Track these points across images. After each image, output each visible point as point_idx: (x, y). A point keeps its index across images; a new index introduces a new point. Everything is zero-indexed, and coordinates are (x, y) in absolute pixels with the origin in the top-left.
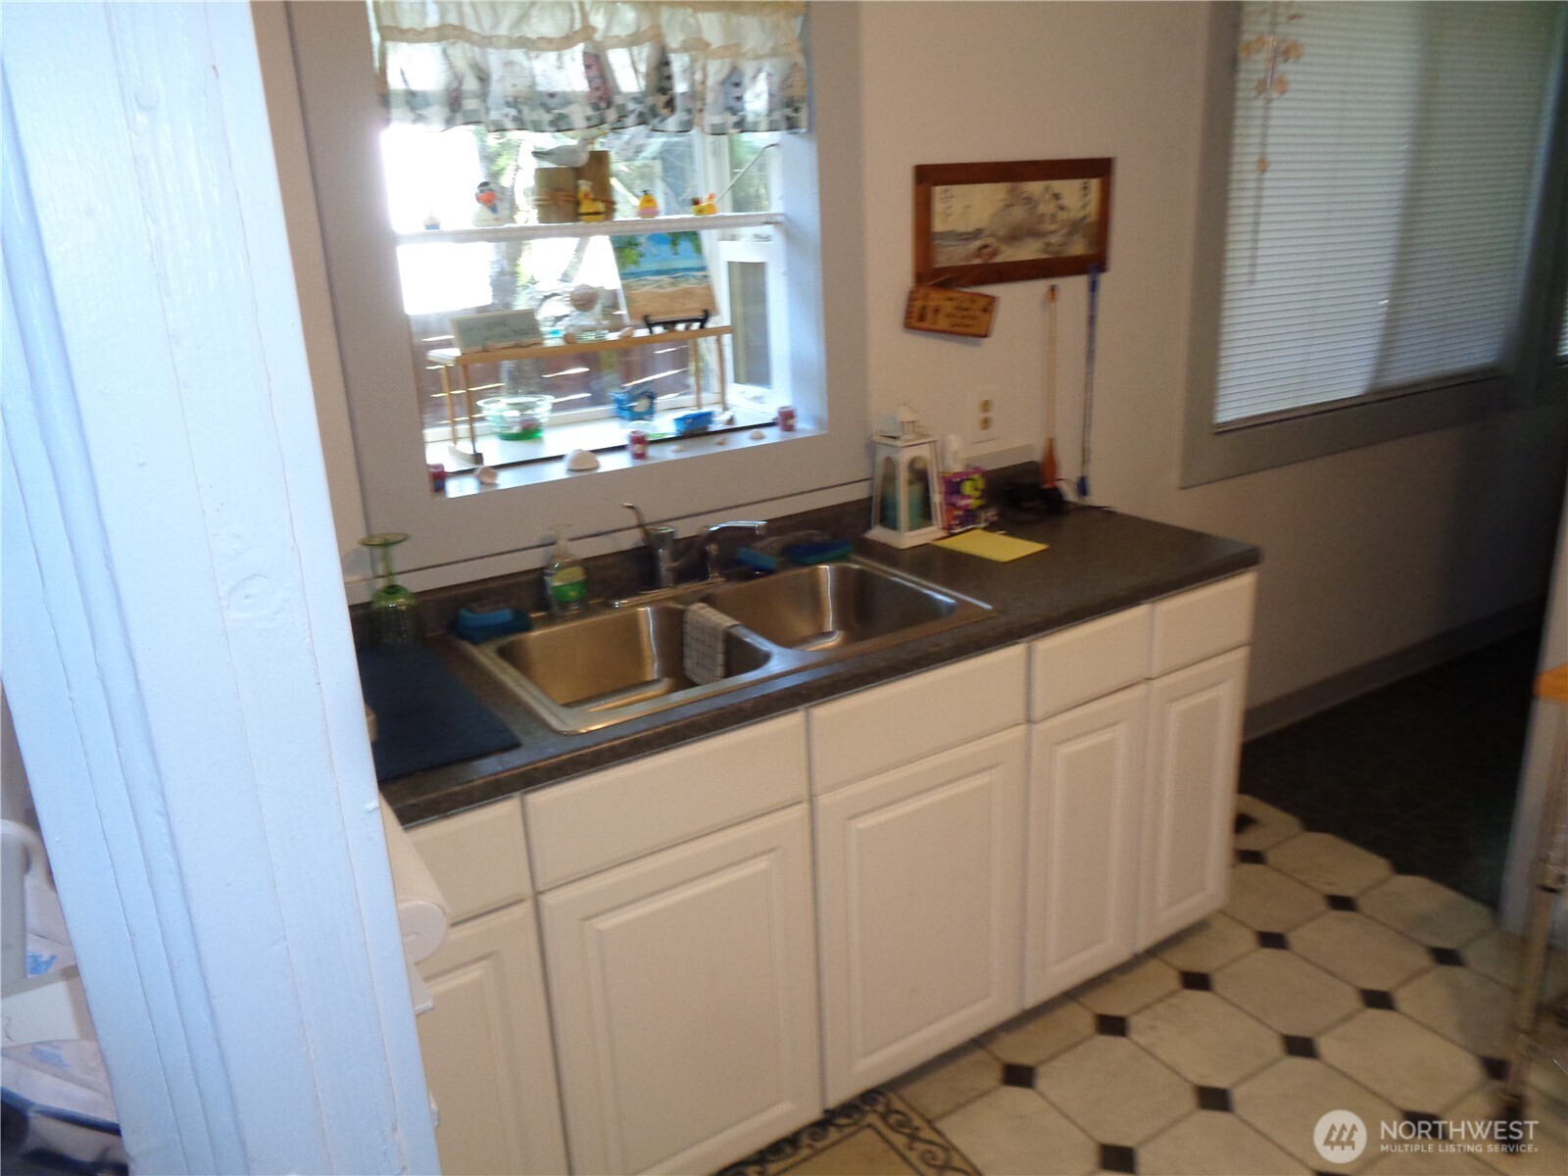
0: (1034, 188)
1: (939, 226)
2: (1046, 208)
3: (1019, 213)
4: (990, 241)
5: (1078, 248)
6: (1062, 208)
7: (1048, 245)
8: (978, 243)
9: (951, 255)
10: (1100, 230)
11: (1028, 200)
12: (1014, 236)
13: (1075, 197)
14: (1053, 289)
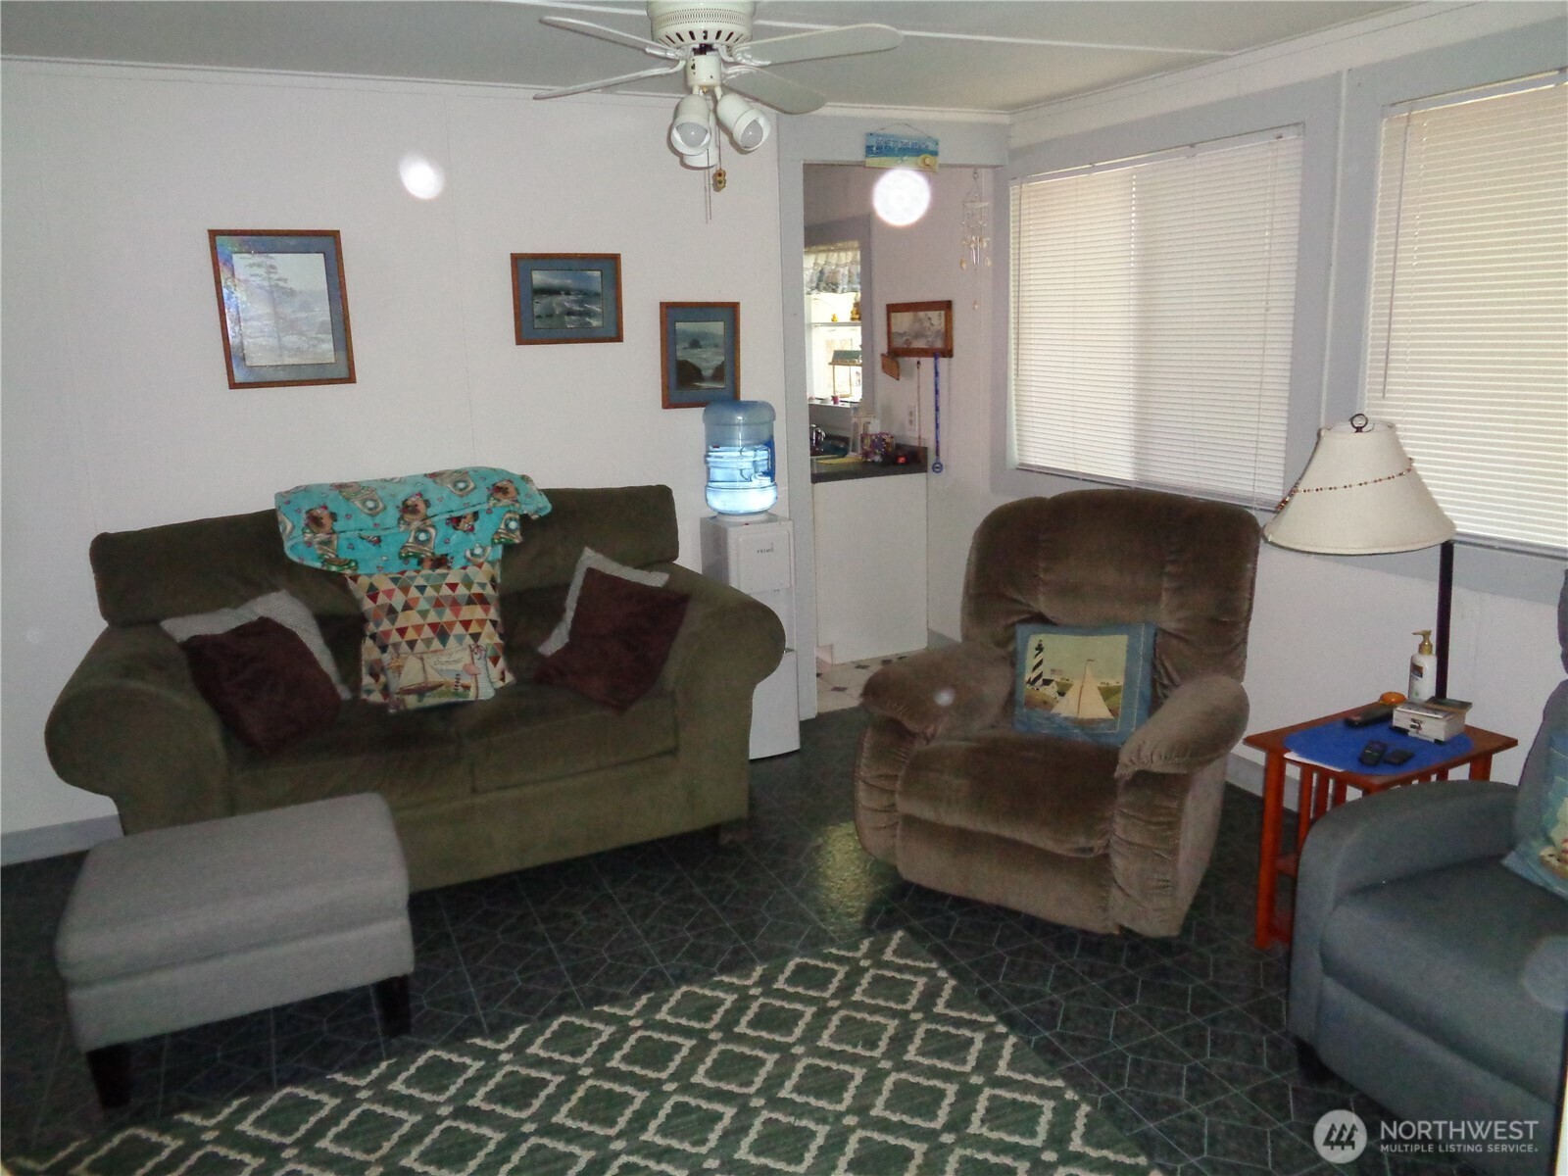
0: (922, 314)
1: (894, 329)
2: (927, 324)
3: (917, 326)
4: (909, 338)
5: (939, 344)
6: (932, 324)
7: (928, 341)
8: (905, 338)
9: (899, 343)
10: (947, 334)
11: (920, 321)
12: (918, 335)
13: (936, 318)
14: (918, 363)
